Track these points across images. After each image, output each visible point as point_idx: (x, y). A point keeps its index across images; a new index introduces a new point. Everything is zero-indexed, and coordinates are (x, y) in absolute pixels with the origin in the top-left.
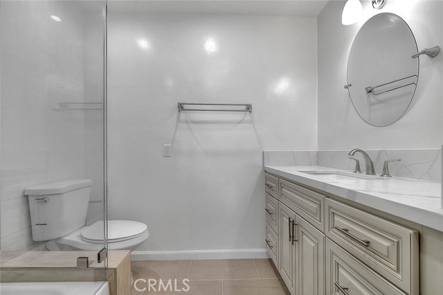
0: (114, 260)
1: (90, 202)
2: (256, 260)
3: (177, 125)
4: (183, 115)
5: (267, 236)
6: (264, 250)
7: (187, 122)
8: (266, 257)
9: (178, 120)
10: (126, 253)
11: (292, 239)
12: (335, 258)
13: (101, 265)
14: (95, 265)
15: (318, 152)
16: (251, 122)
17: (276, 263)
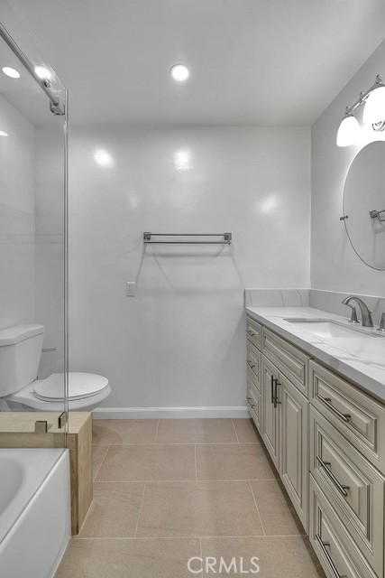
0: (75, 425)
1: (43, 351)
2: (235, 420)
3: (143, 258)
4: (150, 248)
5: (248, 393)
6: (245, 408)
7: (154, 255)
8: (247, 417)
9: (144, 253)
10: (87, 415)
11: (275, 400)
12: (319, 429)
13: (61, 431)
14: (54, 429)
15: (310, 291)
16: (230, 254)
17: (258, 425)
